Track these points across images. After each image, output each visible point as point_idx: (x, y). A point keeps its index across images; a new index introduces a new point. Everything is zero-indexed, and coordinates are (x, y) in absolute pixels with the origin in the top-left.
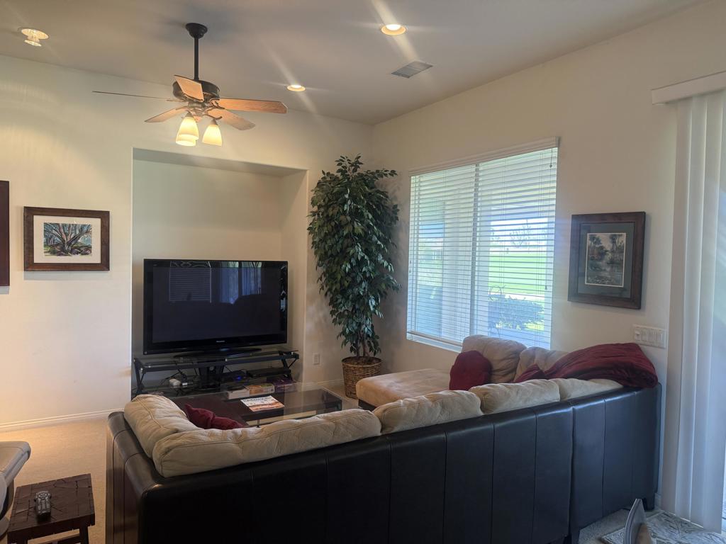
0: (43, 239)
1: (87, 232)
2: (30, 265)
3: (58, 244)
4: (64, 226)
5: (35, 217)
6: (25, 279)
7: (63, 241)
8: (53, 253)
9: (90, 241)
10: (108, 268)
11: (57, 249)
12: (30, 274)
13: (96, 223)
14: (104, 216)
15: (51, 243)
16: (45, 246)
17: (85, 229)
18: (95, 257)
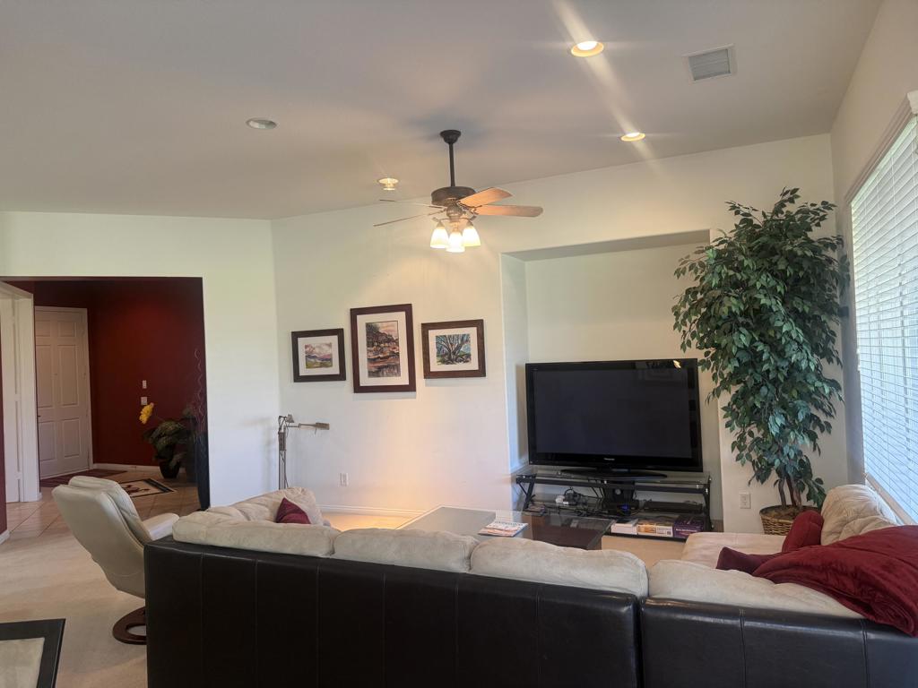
0: (436, 350)
1: (467, 341)
2: (429, 374)
3: (446, 354)
4: (450, 336)
5: (430, 331)
6: (427, 385)
7: (450, 351)
8: (443, 362)
9: (469, 349)
10: (484, 375)
11: (446, 358)
12: (429, 381)
13: (472, 332)
14: (479, 324)
15: (441, 353)
16: (438, 356)
17: (465, 338)
18: (473, 365)
